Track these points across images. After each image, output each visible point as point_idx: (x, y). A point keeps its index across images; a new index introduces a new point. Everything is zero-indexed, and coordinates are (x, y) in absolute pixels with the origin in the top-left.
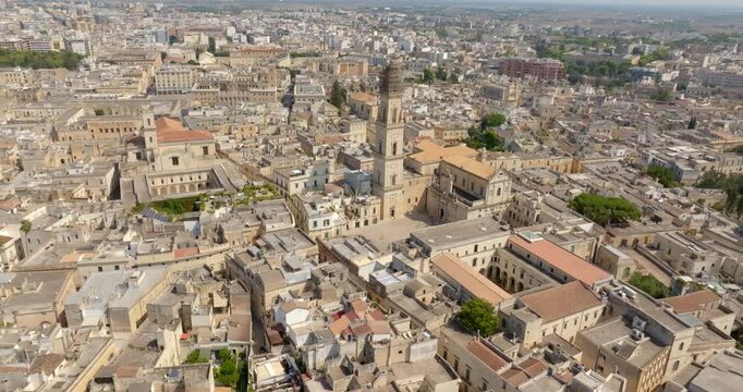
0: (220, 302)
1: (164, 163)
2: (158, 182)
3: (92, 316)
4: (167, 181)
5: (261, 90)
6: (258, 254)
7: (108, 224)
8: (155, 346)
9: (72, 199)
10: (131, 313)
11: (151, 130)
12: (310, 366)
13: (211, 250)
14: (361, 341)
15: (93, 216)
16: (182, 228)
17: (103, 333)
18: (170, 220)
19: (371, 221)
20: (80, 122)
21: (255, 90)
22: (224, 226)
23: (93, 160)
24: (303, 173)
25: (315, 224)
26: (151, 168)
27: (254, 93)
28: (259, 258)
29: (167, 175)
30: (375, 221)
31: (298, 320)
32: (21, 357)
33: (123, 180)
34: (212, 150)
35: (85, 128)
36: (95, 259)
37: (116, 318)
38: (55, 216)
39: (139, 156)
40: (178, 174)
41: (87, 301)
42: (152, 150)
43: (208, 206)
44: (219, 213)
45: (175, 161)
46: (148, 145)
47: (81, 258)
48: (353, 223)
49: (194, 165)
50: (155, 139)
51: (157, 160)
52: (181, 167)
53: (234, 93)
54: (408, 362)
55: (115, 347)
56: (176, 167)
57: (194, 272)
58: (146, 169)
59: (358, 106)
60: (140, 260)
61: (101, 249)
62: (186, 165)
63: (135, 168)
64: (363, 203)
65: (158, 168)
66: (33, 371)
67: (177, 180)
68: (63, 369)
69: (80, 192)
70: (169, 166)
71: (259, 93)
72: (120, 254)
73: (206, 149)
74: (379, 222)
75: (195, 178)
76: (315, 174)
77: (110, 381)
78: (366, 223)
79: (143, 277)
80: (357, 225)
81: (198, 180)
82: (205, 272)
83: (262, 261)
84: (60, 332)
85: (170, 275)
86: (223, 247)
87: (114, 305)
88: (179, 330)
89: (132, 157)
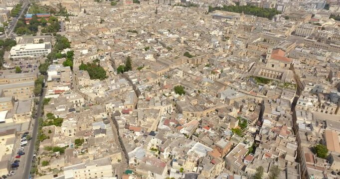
0: (252, 109)
1: (269, 66)
2: (264, 71)
3: (222, 98)
4: (267, 71)
5: (336, 46)
7: (241, 78)
8: (231, 110)
9: (238, 67)
10: (231, 101)
11: (269, 54)
12: (260, 133)
13: (261, 96)
14: (275, 134)
15: (240, 74)
16: (258, 87)
17: (224, 102)
18: (256, 83)
19: (329, 112)
20: (256, 43)
22: (269, 91)
23: (252, 57)
24: (313, 85)
25: (300, 103)
27: (331, 46)
28: (270, 103)
30: (331, 113)
31: (267, 123)
32: (207, 99)
33: (254, 67)
34: (289, 66)
35: (257, 45)
36: (232, 85)
37: (227, 100)
38: (230, 71)
39: (263, 61)
40: (272, 70)
41: (223, 94)
42: (267, 60)
43: (270, 83)
44: (272, 87)
45: (273, 66)
46: (267, 58)
47: (229, 84)
48: (320, 110)
49: (278, 69)
50: (270, 57)
51: (267, 64)
52: (274, 68)
53: (323, 44)
54: (285, 147)
55: (223, 106)
56: (272, 68)
57: (251, 99)
58: (263, 65)
60: (241, 90)
61: (234, 84)
62: (276, 68)
63: (260, 64)
64: (329, 105)
65: (266, 66)
66: (207, 102)
67: (271, 72)
68: (212, 105)
69: (241, 66)
70: (270, 67)
71: (334, 47)
72: (238, 87)
73: (286, 65)
74: (333, 115)
75: (277, 73)
76: (318, 87)
77: (218, 111)
78: (326, 112)
79: (238, 95)
80: (322, 111)
82: (254, 100)
83: (270, 105)
84: (215, 98)
85: (245, 97)
86: (264, 96)
87: (228, 97)
88: (239, 110)
89: (261, 60)
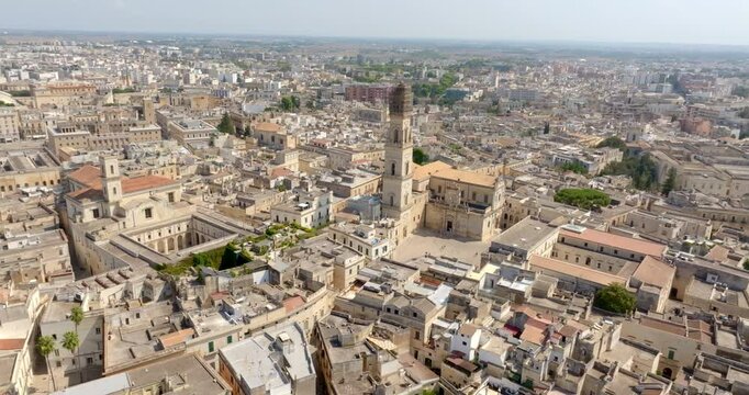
5: (142, 129)
6: (383, 289)
11: (113, 179)
13: (315, 297)
14: (574, 341)
18: (233, 275)
21: (135, 129)
24: (309, 206)
25: (376, 252)
26: (122, 225)
27: (135, 133)
29: (143, 232)
34: (177, 195)
36: (200, 335)
37: (302, 391)
39: (96, 214)
40: (156, 228)
42: (116, 203)
45: (148, 213)
46: (111, 197)
50: (119, 190)
51: (129, 215)
52: (155, 218)
54: (608, 350)
56: (149, 221)
57: (331, 322)
58: (115, 227)
59: (267, 138)
60: (253, 324)
62: (160, 216)
63: (104, 227)
65: (129, 224)
67: (155, 235)
70: (141, 220)
71: (141, 132)
73: (171, 196)
75: (174, 229)
76: (320, 206)
81: (177, 232)
83: (393, 294)
86: (323, 291)
89: (88, 216)
